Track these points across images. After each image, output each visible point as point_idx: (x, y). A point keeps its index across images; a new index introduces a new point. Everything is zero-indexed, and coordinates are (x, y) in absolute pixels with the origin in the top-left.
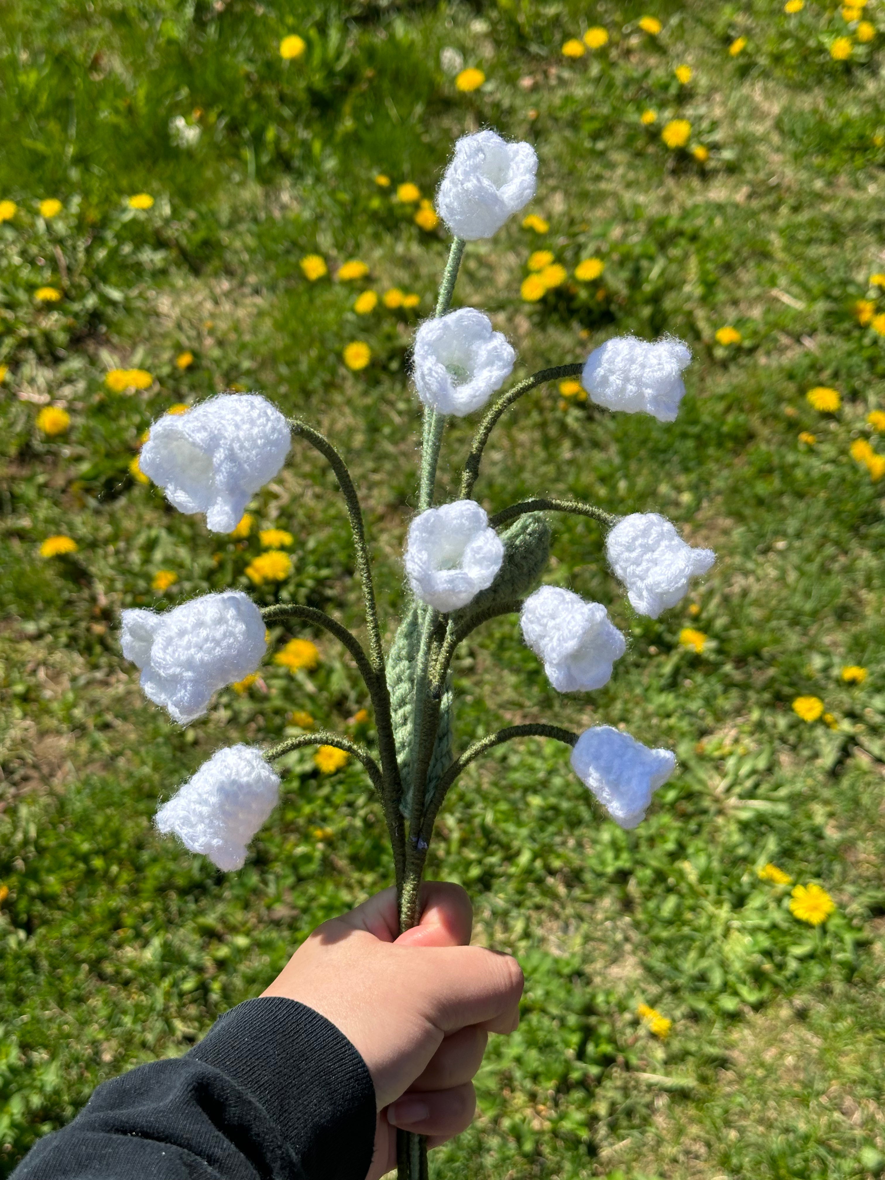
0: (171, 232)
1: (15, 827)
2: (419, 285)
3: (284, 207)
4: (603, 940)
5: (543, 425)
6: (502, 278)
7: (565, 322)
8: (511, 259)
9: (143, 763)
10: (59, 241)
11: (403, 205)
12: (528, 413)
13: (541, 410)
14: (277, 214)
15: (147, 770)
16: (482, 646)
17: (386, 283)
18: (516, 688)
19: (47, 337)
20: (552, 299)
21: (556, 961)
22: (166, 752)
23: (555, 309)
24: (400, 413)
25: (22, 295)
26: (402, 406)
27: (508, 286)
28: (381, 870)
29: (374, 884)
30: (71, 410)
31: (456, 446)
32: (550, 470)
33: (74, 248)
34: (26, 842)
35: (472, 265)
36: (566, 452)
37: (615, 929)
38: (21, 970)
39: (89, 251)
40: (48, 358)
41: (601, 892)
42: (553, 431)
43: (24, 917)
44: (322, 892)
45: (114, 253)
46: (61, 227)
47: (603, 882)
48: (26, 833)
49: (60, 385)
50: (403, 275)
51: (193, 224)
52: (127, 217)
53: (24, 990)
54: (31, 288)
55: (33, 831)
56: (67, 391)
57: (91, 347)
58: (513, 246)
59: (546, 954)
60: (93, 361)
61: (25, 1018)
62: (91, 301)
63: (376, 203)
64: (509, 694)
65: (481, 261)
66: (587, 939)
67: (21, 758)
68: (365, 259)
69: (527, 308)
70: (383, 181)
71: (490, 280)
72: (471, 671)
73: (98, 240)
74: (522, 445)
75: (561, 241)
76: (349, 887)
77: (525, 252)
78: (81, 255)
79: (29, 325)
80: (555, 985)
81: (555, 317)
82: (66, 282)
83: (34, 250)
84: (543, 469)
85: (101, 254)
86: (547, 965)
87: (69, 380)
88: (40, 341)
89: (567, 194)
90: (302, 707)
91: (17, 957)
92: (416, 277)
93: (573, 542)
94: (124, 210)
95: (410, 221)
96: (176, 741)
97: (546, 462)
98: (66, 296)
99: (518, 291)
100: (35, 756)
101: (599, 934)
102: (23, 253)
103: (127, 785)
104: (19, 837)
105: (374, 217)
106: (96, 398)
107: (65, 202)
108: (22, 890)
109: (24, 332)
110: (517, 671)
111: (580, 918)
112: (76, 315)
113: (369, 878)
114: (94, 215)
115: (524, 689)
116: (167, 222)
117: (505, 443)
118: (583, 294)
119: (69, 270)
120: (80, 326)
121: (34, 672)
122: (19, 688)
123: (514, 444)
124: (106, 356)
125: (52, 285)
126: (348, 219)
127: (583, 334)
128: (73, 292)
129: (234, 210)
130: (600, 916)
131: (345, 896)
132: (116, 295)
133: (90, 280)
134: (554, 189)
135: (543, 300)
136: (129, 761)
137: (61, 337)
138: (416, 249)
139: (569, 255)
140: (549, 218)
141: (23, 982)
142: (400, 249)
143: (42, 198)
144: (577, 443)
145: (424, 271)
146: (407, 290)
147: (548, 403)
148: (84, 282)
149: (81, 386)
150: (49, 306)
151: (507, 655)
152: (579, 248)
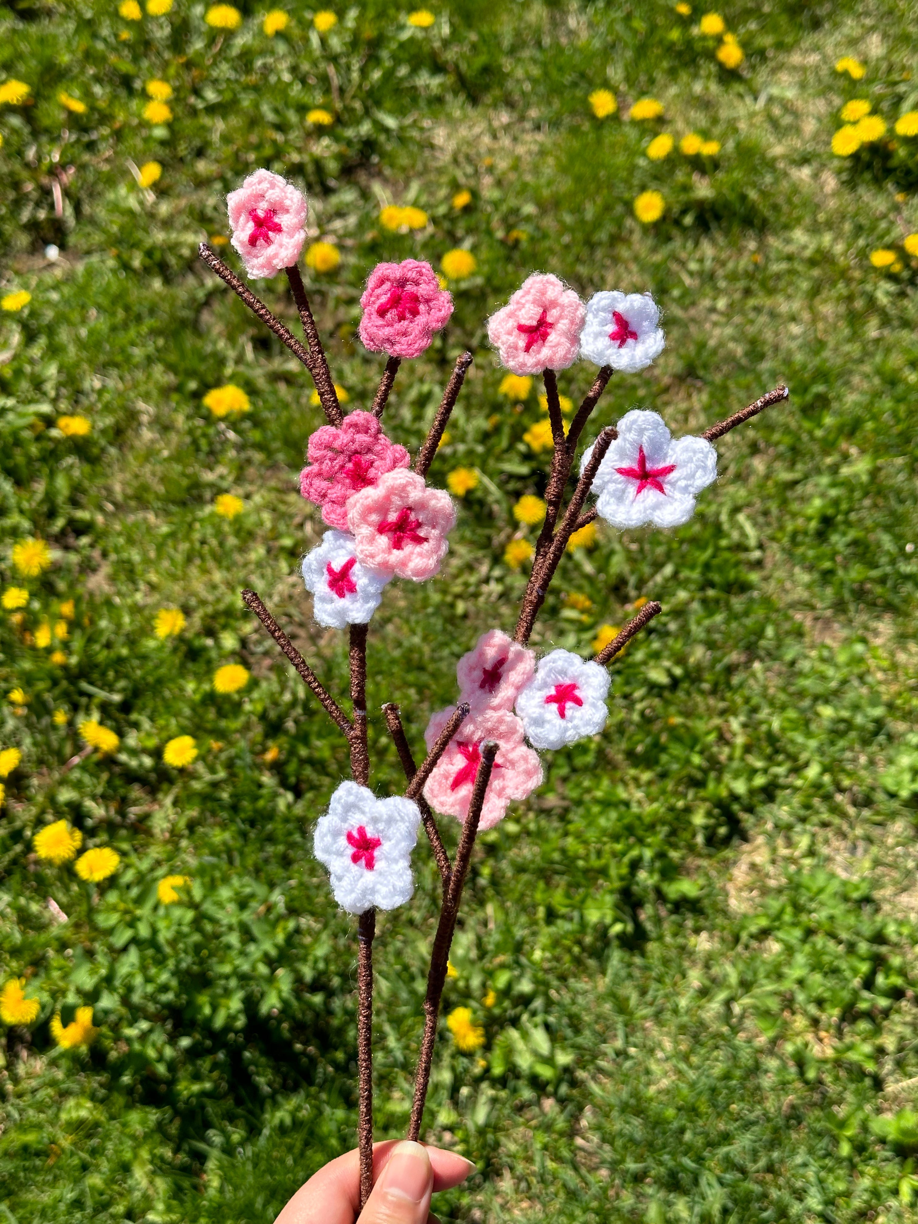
0: (450, 55)
1: (283, 686)
2: (717, 131)
3: (571, 33)
4: (893, 866)
5: (850, 298)
6: (810, 126)
7: (878, 182)
8: (820, 106)
9: (413, 632)
10: (334, 59)
11: (704, 37)
12: (834, 284)
13: (849, 281)
14: (564, 41)
15: (416, 640)
16: (773, 539)
17: (680, 125)
18: (808, 587)
19: (318, 165)
20: (865, 156)
21: (844, 883)
22: (438, 623)
23: (869, 166)
24: (691, 274)
25: (292, 117)
26: (693, 266)
27: (815, 137)
28: (659, 769)
29: (650, 783)
30: (341, 247)
31: (752, 315)
32: (854, 349)
33: (348, 68)
34: (294, 703)
35: (777, 111)
36: (872, 329)
37: (907, 855)
38: (290, 834)
39: (364, 72)
40: (318, 189)
41: (893, 815)
42: (859, 304)
43: (292, 780)
44: (597, 786)
45: (389, 75)
46: (336, 44)
47: (895, 805)
48: (294, 694)
49: (330, 219)
50: (701, 118)
51: (474, 47)
52: (405, 36)
53: (291, 854)
54: (303, 109)
55: (301, 693)
56: (338, 224)
57: (362, 177)
58: (825, 91)
59: (832, 876)
60: (365, 194)
61: (293, 882)
62: (365, 128)
63: (675, 35)
64: (801, 593)
65: (787, 107)
66: (877, 863)
67: (289, 616)
68: (658, 97)
69: (836, 163)
70: (684, 9)
71: (797, 130)
72: (759, 564)
73: (372, 59)
74: (825, 318)
75: (877, 89)
76: (625, 784)
77: (837, 101)
78: (355, 75)
79: (299, 150)
80: (839, 910)
81: (867, 176)
82: (338, 105)
83: (305, 67)
84: (847, 348)
85: (376, 75)
86: (834, 886)
87: (340, 214)
88: (310, 168)
89: (885, 36)
90: (580, 588)
91: (286, 820)
92: (715, 121)
93: (877, 431)
94: (402, 27)
95: (711, 55)
96: (446, 612)
97: (850, 340)
98: (338, 120)
99: (828, 143)
100: (302, 614)
101: (889, 859)
102: (294, 69)
103: (396, 653)
104: (287, 697)
105: (669, 49)
106: (369, 236)
107: (341, 15)
108: (292, 752)
109: (295, 157)
110: (810, 569)
111: (869, 840)
112: (349, 143)
113: (646, 776)
114: (369, 32)
115: (817, 590)
116: (446, 43)
117: (806, 316)
118: (902, 152)
119: (342, 91)
120: (352, 153)
121: (301, 526)
122: (287, 542)
123: (816, 317)
124: (378, 189)
125: (324, 107)
126: (641, 50)
127: (899, 198)
128: (346, 117)
129: (518, 33)
130: (890, 841)
131: (622, 793)
132: (391, 122)
133: (364, 103)
134: (872, 29)
135: (855, 157)
136: (398, 629)
137: (332, 166)
138: (714, 88)
139: (885, 106)
140: (865, 62)
141: (292, 845)
142: (698, 88)
143: (315, 10)
144: (885, 321)
145: (724, 114)
146: (706, 135)
147: (857, 274)
148: (357, 105)
149: (352, 220)
150: (320, 130)
151: (800, 550)
152: (899, 99)
